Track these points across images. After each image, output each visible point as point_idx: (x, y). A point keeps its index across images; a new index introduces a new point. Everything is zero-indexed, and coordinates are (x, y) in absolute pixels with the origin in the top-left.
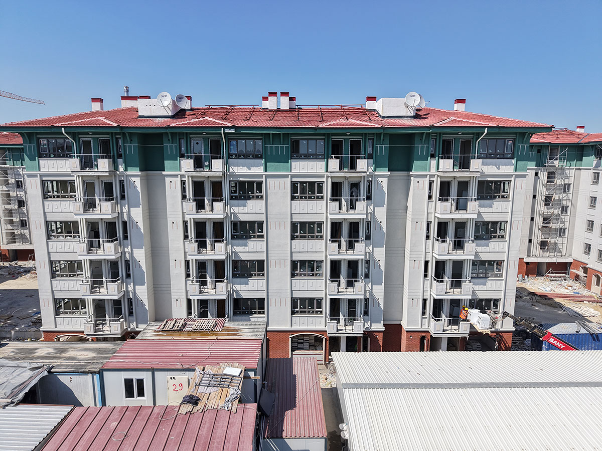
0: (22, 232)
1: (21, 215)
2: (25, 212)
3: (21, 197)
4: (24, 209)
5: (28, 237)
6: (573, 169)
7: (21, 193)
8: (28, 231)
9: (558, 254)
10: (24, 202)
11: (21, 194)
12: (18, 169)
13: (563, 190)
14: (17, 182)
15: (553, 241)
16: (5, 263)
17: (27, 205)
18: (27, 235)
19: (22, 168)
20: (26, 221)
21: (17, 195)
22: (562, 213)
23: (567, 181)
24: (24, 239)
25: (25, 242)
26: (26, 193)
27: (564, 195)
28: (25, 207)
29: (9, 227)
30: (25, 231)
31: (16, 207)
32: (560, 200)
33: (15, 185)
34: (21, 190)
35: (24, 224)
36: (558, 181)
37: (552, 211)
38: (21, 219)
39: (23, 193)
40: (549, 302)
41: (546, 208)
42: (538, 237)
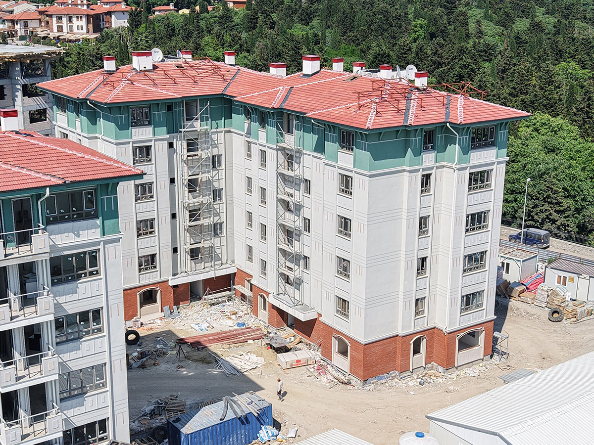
9: (216, 263)
15: (206, 244)
37: (200, 199)
40: (202, 354)
41: (191, 197)
42: (186, 243)
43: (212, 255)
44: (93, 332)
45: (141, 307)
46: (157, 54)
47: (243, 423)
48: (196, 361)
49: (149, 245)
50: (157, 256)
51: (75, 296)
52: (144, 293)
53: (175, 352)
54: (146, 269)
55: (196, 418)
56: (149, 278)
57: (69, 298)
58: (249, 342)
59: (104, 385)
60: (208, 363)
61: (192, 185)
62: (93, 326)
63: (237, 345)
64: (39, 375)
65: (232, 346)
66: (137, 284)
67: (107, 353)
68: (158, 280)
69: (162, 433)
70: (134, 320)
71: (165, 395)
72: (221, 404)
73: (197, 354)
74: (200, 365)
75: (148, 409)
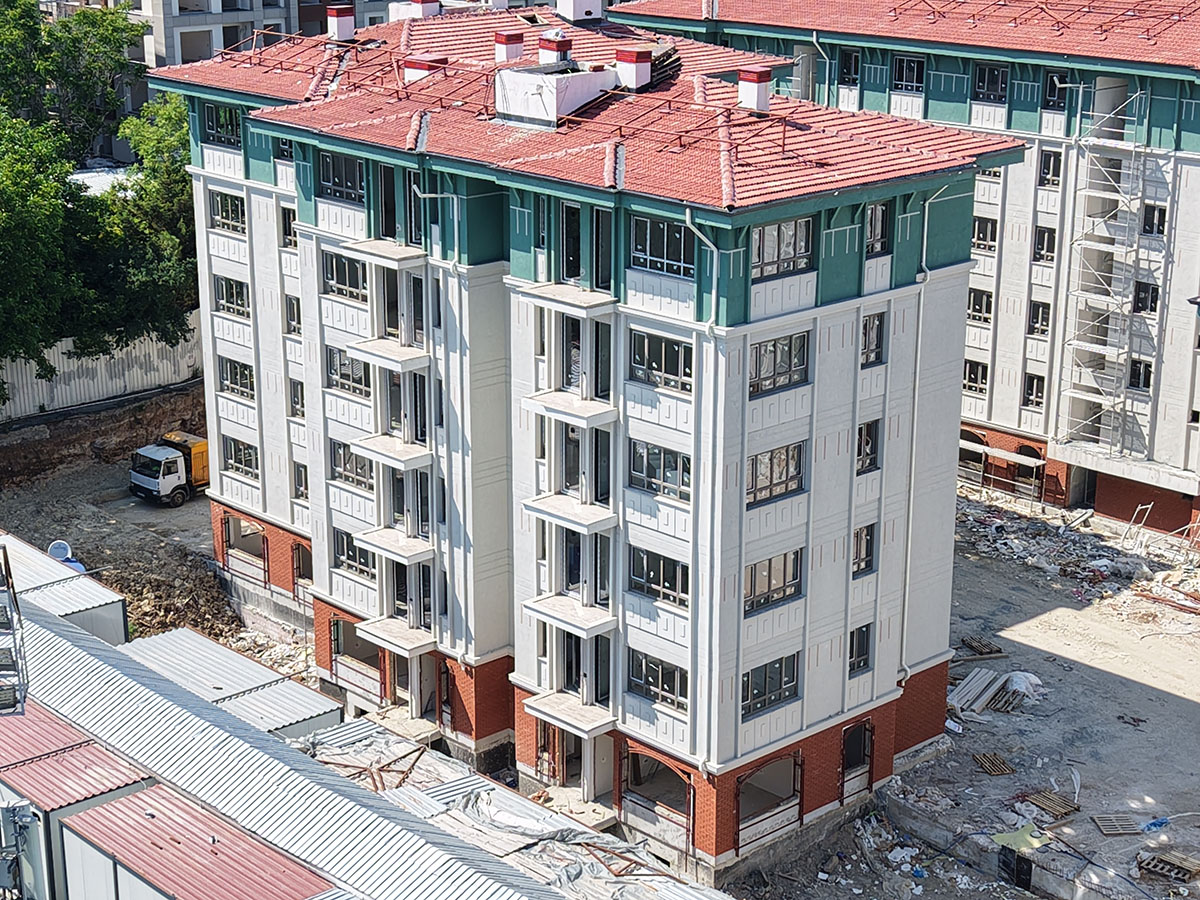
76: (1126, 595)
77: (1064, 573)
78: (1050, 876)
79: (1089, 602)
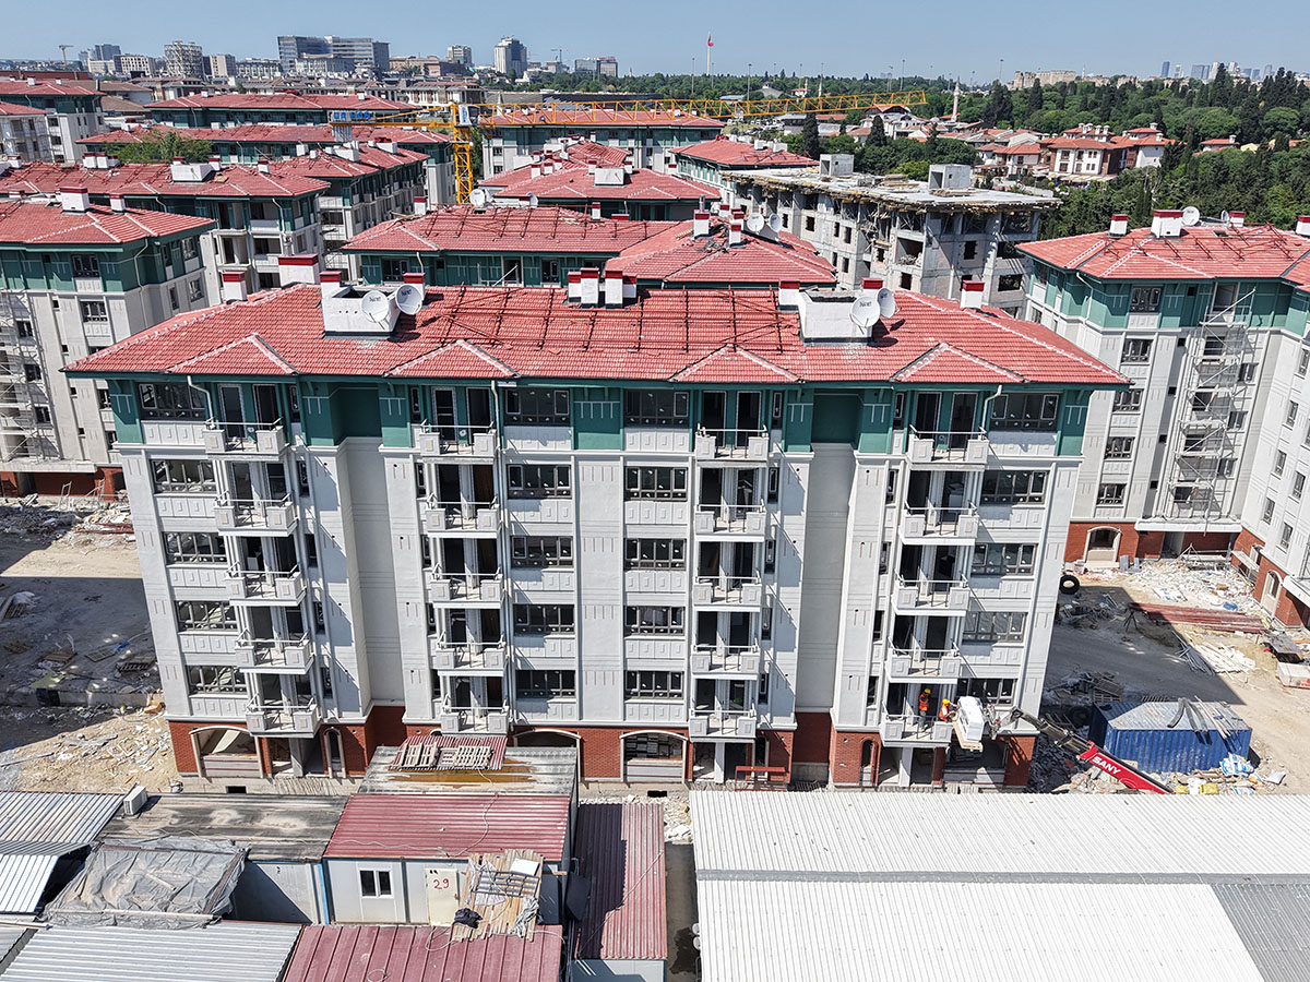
0: (41, 434)
1: (34, 397)
2: (44, 390)
3: (32, 358)
4: (41, 383)
5: (55, 445)
6: (1266, 332)
7: (30, 349)
8: (53, 432)
9: (1211, 513)
10: (38, 367)
11: (30, 351)
12: (19, 297)
13: (1237, 378)
14: (20, 324)
15: (1204, 485)
16: (9, 499)
17: (45, 375)
18: (53, 439)
19: (29, 294)
20: (46, 409)
21: (22, 353)
22: (1230, 425)
23: (1248, 359)
24: (45, 448)
25: (50, 456)
26: (40, 349)
27: (1239, 388)
28: (42, 381)
29: (12, 422)
30: (47, 432)
31: (24, 380)
32: (1227, 400)
33: (16, 332)
34: (29, 342)
35: (42, 416)
36: (1228, 359)
37: (1207, 422)
38: (36, 405)
39: (34, 349)
40: (1162, 631)
41: (1194, 417)
42: (1171, 477)
43: (1208, 501)
44: (1020, 571)
45: (1089, 549)
46: (1192, 215)
47: (1201, 741)
48: (1151, 638)
49: (1118, 471)
50: (1127, 487)
51: (1006, 524)
52: (1098, 531)
53: (1123, 619)
54: (1108, 502)
55: (1134, 712)
56: (1111, 514)
57: (997, 523)
58: (1237, 633)
59: (1020, 639)
60: (1168, 645)
61: (1200, 401)
62: (1021, 564)
63: (1218, 633)
64: (943, 606)
65: (1209, 632)
66: (1090, 518)
67: (1032, 602)
68: (1121, 519)
69: (1083, 716)
70: (1076, 562)
71: (1096, 670)
72: (1175, 706)
73: (1154, 630)
74: (1155, 645)
75: (1071, 681)
76: (70, 534)
77: (30, 532)
78: (70, 694)
79: (50, 544)
